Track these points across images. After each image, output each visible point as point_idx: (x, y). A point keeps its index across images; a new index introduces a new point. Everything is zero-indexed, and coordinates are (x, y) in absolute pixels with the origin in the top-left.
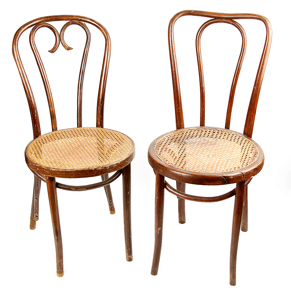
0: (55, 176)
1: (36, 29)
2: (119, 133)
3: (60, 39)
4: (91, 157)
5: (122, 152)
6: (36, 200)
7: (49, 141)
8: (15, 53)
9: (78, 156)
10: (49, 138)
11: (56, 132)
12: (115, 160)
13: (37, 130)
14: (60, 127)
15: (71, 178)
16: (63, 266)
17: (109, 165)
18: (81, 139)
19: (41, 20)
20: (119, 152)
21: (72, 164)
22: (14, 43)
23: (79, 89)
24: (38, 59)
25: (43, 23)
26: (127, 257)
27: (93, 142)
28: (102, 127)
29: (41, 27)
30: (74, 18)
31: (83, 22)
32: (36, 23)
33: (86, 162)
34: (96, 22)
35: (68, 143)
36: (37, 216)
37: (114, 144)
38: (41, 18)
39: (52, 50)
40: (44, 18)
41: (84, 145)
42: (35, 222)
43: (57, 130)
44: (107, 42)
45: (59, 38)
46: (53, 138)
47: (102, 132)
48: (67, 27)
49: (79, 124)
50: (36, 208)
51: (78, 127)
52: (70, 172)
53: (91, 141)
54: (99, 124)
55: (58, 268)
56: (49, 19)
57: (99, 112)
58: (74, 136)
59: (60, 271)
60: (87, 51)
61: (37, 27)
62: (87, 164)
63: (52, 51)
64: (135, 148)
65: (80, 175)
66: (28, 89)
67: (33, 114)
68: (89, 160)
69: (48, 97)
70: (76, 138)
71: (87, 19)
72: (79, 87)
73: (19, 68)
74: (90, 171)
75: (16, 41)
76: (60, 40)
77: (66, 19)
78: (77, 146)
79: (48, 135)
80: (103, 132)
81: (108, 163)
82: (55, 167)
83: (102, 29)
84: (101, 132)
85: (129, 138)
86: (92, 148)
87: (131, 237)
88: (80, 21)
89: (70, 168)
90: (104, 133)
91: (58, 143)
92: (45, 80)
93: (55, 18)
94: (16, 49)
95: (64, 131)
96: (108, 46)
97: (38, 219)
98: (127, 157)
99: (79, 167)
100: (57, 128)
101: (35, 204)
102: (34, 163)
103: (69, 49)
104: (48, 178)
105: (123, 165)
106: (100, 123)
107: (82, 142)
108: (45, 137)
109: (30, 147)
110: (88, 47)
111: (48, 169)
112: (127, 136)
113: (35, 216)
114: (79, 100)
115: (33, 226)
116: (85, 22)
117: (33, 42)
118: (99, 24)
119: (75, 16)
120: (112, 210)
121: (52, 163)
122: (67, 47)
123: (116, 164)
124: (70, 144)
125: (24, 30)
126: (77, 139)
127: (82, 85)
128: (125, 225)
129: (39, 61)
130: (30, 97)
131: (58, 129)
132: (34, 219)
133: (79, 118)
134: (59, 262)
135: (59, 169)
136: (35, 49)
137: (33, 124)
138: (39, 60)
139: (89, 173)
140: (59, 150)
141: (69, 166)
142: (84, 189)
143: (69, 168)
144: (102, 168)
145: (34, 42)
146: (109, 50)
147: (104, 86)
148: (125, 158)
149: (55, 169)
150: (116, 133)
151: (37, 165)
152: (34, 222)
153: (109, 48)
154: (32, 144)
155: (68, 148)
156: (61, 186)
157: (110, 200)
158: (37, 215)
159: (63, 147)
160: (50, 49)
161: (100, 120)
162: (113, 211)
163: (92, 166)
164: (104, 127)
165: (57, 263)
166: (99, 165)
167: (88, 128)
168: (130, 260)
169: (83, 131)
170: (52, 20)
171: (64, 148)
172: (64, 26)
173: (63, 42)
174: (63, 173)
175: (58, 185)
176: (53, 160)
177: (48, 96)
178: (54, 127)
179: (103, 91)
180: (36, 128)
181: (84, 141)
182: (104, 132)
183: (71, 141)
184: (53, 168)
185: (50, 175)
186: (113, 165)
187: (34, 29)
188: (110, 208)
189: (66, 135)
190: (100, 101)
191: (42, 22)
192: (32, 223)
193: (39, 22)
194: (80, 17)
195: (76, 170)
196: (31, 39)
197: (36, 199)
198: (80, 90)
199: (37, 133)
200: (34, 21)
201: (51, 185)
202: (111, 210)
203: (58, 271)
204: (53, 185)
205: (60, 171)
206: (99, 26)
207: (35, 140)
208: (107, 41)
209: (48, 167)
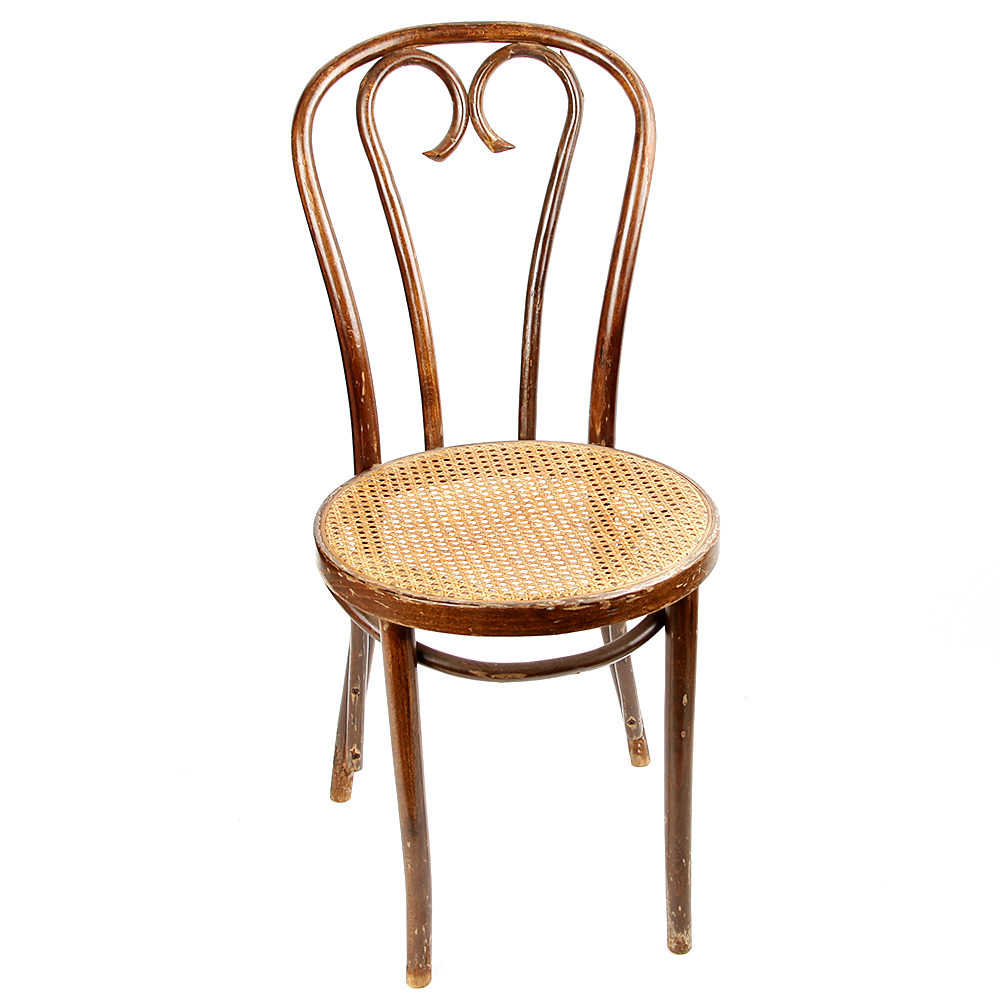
0: (412, 624)
1: (382, 74)
2: (667, 471)
3: (468, 109)
4: (551, 558)
5: (665, 546)
6: (353, 695)
7: (408, 487)
8: (300, 160)
9: (502, 554)
10: (409, 475)
11: (436, 453)
12: (636, 578)
13: (368, 443)
14: (451, 436)
15: (469, 635)
16: (429, 948)
17: (612, 597)
18: (527, 484)
19: (403, 38)
20: (656, 548)
21: (474, 582)
22: (298, 122)
23: (532, 298)
24: (385, 182)
25: (408, 51)
26: (669, 937)
27: (567, 500)
28: (610, 443)
29: (399, 65)
30: (525, 32)
31: (557, 50)
32: (384, 50)
33: (527, 577)
34: (603, 52)
35: (475, 500)
36: (356, 756)
37: (640, 515)
38: (401, 33)
39: (437, 149)
40: (413, 30)
41: (531, 511)
42: (349, 777)
43: (442, 446)
44: (642, 127)
45: (467, 106)
46: (422, 477)
47: (606, 462)
48: (496, 65)
49: (525, 428)
50: (352, 727)
51: (520, 439)
52: (467, 612)
53: (561, 495)
54: (598, 431)
55: (410, 957)
56: (433, 37)
57: (600, 387)
58: (499, 474)
59: (419, 966)
60: (565, 156)
61: (386, 66)
62: (530, 587)
63: (439, 154)
64: (718, 534)
65: (501, 627)
66: (340, 291)
67: (354, 384)
68: (538, 571)
69: (415, 322)
70: (505, 481)
71: (571, 38)
72: (533, 289)
73: (313, 216)
74: (539, 615)
75: (304, 115)
76: (470, 112)
77: (495, 38)
78: (508, 514)
79: (407, 464)
80: (609, 464)
81: (608, 586)
82: (413, 589)
83: (624, 76)
84: (602, 464)
85: (701, 492)
86: (558, 523)
87: (687, 862)
88: (546, 45)
89: (468, 599)
90: (611, 469)
91: (438, 498)
92: (404, 260)
93: (453, 31)
94: (303, 147)
95: (467, 450)
96: (645, 144)
97: (359, 765)
98: (684, 568)
99: (498, 594)
100: (442, 438)
101: (351, 712)
102: (341, 570)
103: (499, 147)
104: (388, 629)
105: (665, 598)
106: (603, 428)
107: (526, 500)
108: (395, 469)
109: (335, 505)
110: (571, 142)
111: (388, 594)
112: (697, 487)
113: (348, 755)
114: (528, 340)
115: (340, 788)
116: (564, 51)
117: (367, 121)
118: (615, 60)
119: (527, 27)
120: (638, 749)
121: (403, 574)
122: (494, 139)
123: (636, 593)
124: (481, 501)
125: (338, 78)
126: (509, 486)
127: (540, 285)
128: (669, 819)
129: (388, 191)
130: (345, 323)
131: (447, 443)
132: (347, 765)
133: (525, 405)
134: (416, 932)
135: (426, 599)
136: (374, 148)
137: (355, 423)
138: (387, 186)
139: (532, 619)
140: (436, 525)
141: (464, 590)
142: (516, 675)
143: (462, 598)
144: (582, 604)
145: (373, 120)
146: (647, 159)
147: (624, 293)
148: (672, 573)
149: (411, 597)
150: (658, 470)
151: (349, 579)
152: (347, 774)
153: (649, 151)
154: (346, 496)
155: (472, 518)
156: (433, 660)
157: (629, 716)
158: (357, 752)
159: (454, 513)
160: (433, 144)
161: (603, 419)
162: (639, 757)
163: (545, 596)
164: (618, 444)
165: (409, 936)
166: (572, 594)
167: (558, 446)
168: (680, 948)
169: (537, 455)
170: (442, 40)
171: (459, 518)
172: (487, 61)
173: (478, 123)
174: (439, 613)
175: (424, 655)
176: (412, 561)
177: (415, 318)
178: (431, 435)
179: (616, 309)
180: (364, 437)
181: (536, 494)
182: (613, 463)
183: (486, 494)
184: (404, 595)
185: (392, 617)
186: (624, 596)
187: (373, 72)
188: (631, 743)
189: (473, 466)
190: (606, 347)
191: (406, 45)
192: (339, 779)
193: (393, 47)
194: (548, 31)
195: (488, 608)
196: (363, 109)
197: (355, 692)
198: (535, 303)
199: (366, 453)
200: (376, 41)
201: (397, 653)
202: (635, 752)
203: (412, 964)
204: (403, 655)
205: (429, 606)
206: (614, 66)
207: (360, 479)
208: (642, 123)
209: (388, 588)
